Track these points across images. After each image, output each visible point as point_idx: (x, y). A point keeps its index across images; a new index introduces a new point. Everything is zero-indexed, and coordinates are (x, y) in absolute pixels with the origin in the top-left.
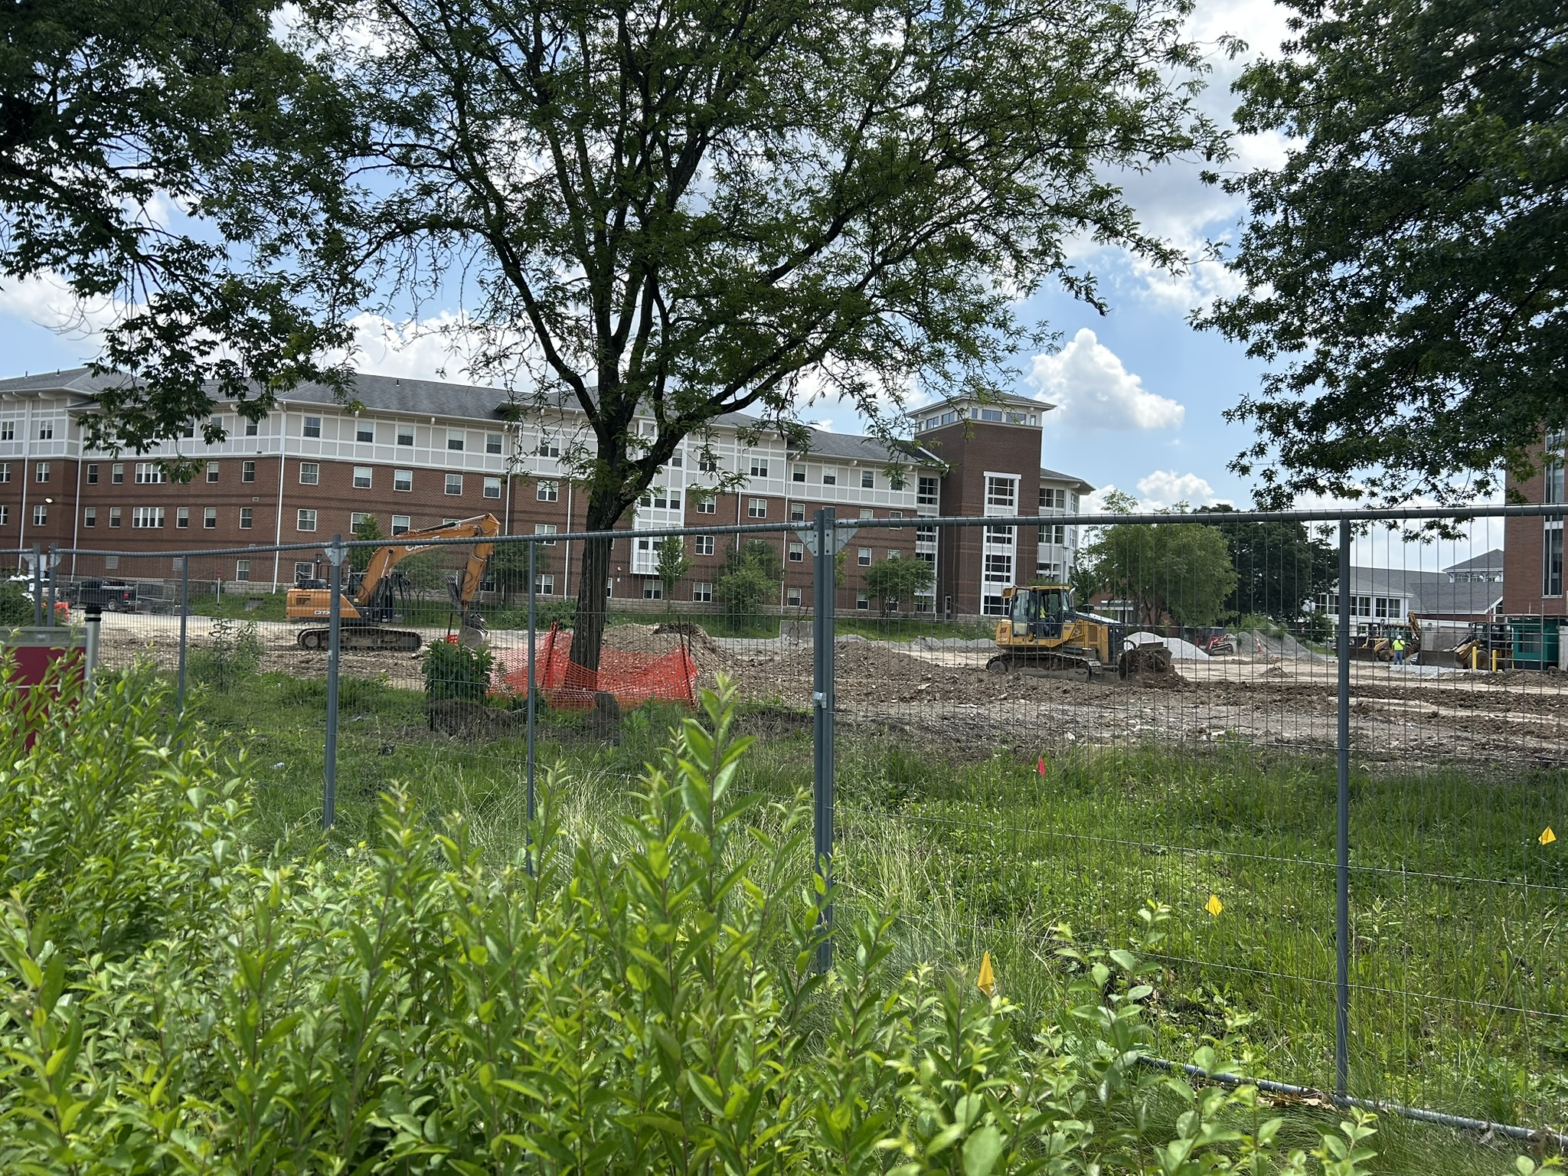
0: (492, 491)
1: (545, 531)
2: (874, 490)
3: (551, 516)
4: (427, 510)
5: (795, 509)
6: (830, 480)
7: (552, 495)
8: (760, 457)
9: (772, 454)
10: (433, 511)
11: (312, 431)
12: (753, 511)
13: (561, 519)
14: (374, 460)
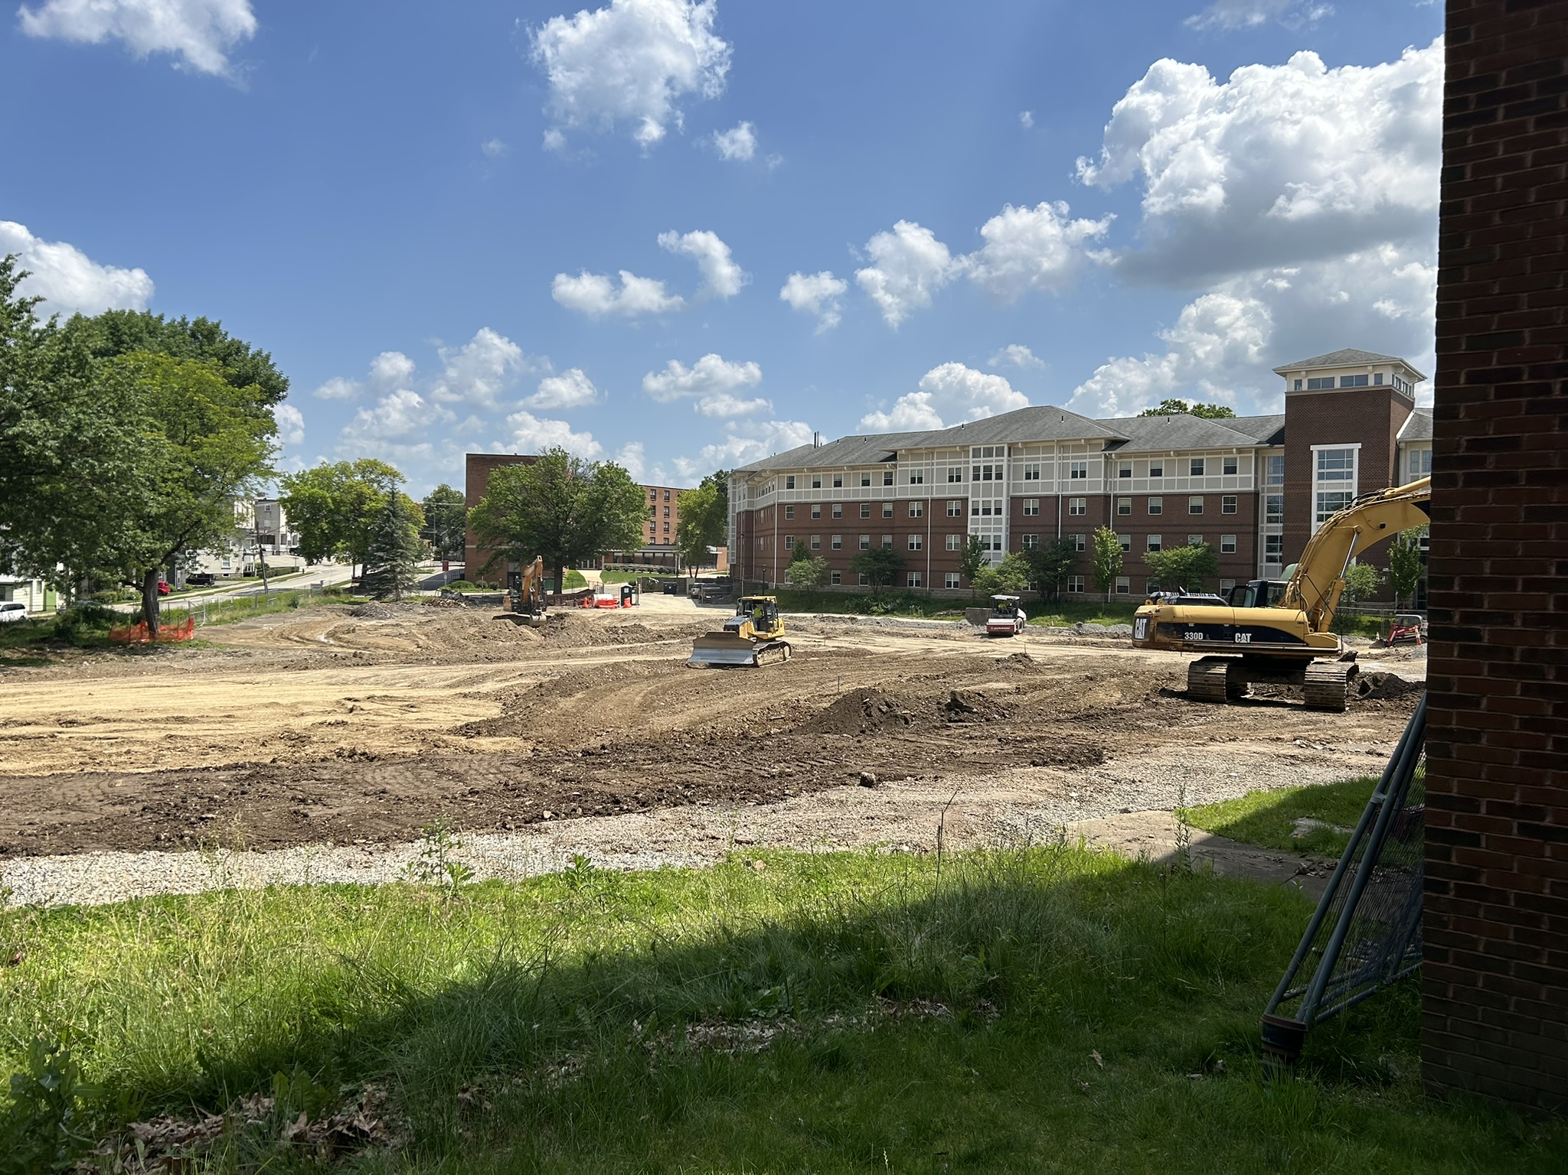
0: (888, 513)
2: (1204, 477)
3: (919, 528)
4: (850, 531)
5: (1122, 503)
6: (1156, 472)
7: (919, 512)
8: (1079, 461)
9: (1091, 457)
10: (854, 531)
11: (791, 486)
12: (1074, 510)
13: (924, 530)
14: (821, 499)
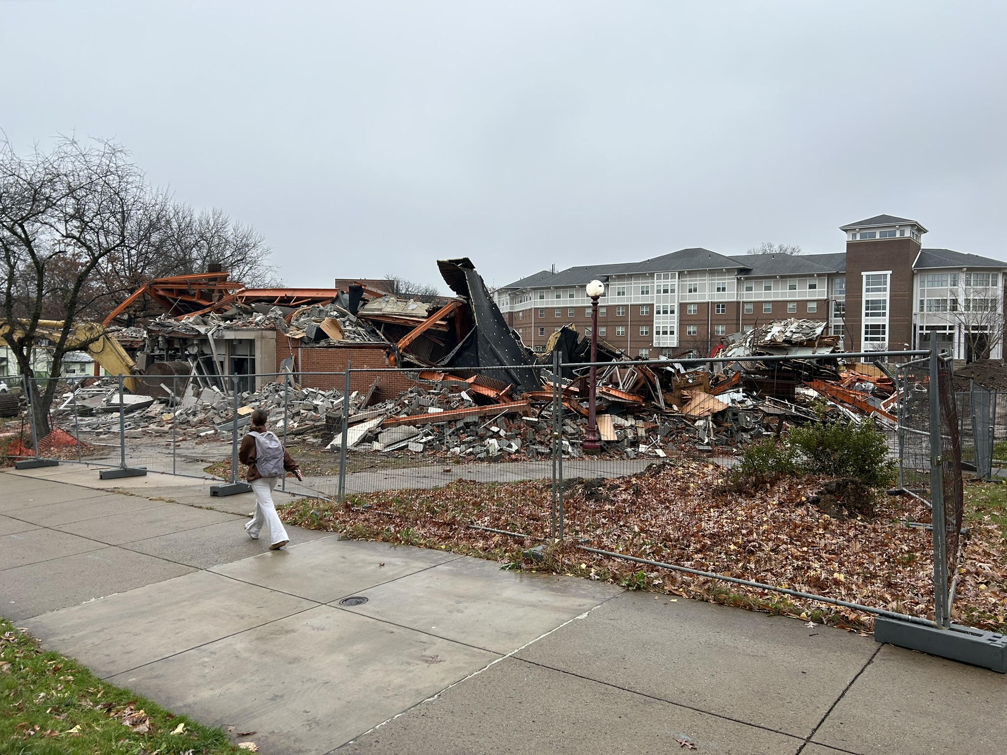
0: (603, 313)
1: (621, 329)
2: (797, 290)
4: (580, 324)
5: (747, 307)
6: (768, 288)
7: (623, 313)
8: (721, 282)
9: (728, 279)
10: (582, 324)
11: (542, 297)
12: (718, 311)
13: (626, 323)
14: (561, 306)
